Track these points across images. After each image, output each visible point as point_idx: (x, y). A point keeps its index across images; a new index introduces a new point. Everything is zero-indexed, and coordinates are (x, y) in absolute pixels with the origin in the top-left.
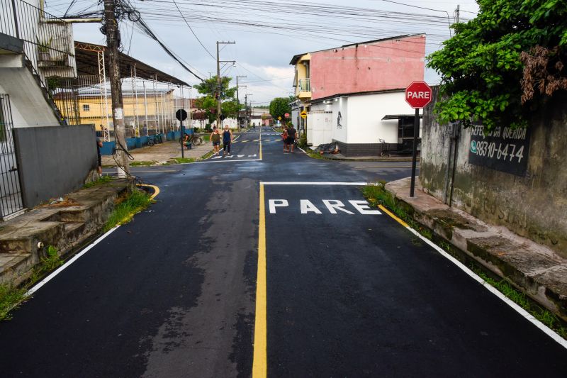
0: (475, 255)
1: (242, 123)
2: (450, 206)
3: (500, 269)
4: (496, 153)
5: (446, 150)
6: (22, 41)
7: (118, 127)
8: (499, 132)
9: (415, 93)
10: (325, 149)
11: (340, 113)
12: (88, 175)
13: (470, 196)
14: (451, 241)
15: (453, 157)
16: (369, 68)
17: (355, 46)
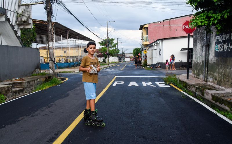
0: (216, 102)
1: (120, 59)
2: (207, 82)
3: (228, 107)
4: (228, 48)
5: (204, 53)
6: (6, 9)
7: (50, 50)
8: (229, 37)
9: (187, 26)
10: (153, 66)
11: (160, 49)
12: (34, 71)
13: (216, 74)
14: (204, 97)
15: (207, 56)
16: (176, 30)
17: (169, 20)
